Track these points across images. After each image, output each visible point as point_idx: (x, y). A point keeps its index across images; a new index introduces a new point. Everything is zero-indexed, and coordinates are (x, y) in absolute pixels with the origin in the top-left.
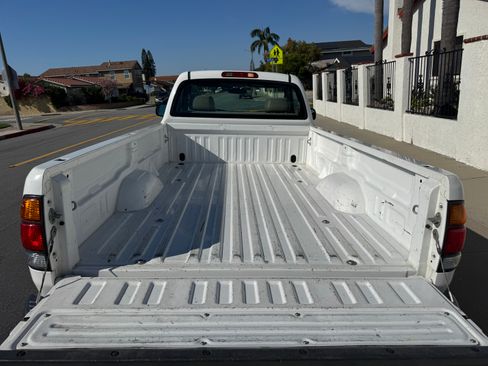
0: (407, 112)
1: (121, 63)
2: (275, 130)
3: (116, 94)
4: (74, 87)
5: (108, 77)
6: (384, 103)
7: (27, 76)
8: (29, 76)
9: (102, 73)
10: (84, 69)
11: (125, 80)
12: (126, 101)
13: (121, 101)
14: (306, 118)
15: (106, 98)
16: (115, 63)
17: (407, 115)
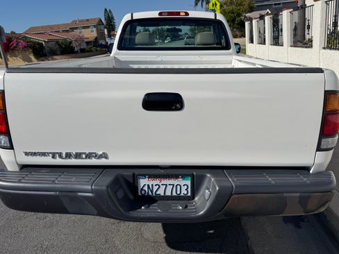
0: (324, 48)
1: (88, 20)
2: (204, 59)
3: (84, 46)
4: (50, 41)
5: (77, 32)
6: (306, 44)
7: (13, 33)
8: (14, 33)
9: (73, 29)
10: (58, 26)
11: (91, 34)
12: (91, 51)
13: (88, 51)
14: (229, 49)
15: (76, 49)
16: (82, 21)
17: (324, 51)
